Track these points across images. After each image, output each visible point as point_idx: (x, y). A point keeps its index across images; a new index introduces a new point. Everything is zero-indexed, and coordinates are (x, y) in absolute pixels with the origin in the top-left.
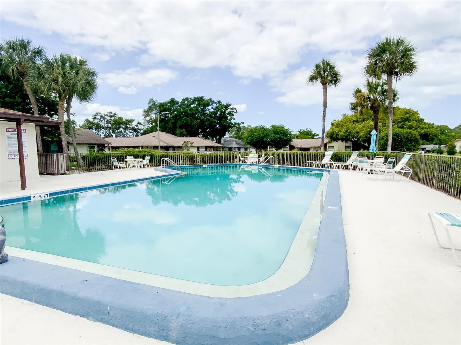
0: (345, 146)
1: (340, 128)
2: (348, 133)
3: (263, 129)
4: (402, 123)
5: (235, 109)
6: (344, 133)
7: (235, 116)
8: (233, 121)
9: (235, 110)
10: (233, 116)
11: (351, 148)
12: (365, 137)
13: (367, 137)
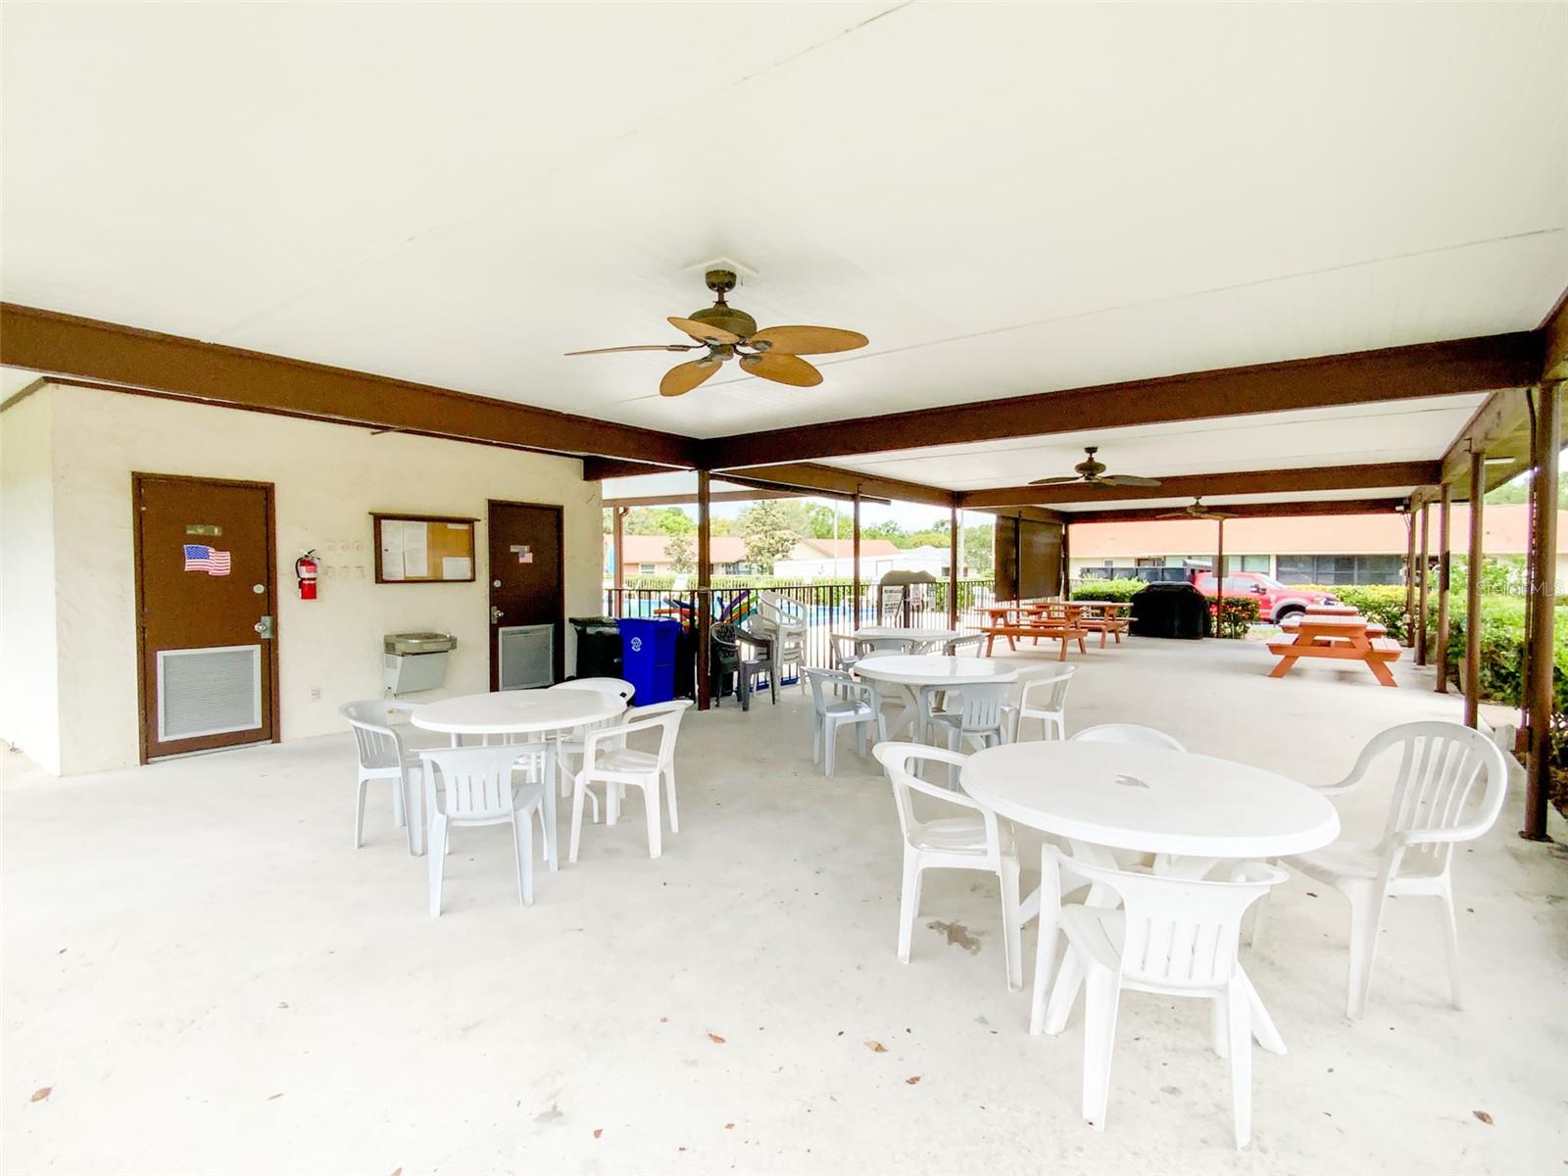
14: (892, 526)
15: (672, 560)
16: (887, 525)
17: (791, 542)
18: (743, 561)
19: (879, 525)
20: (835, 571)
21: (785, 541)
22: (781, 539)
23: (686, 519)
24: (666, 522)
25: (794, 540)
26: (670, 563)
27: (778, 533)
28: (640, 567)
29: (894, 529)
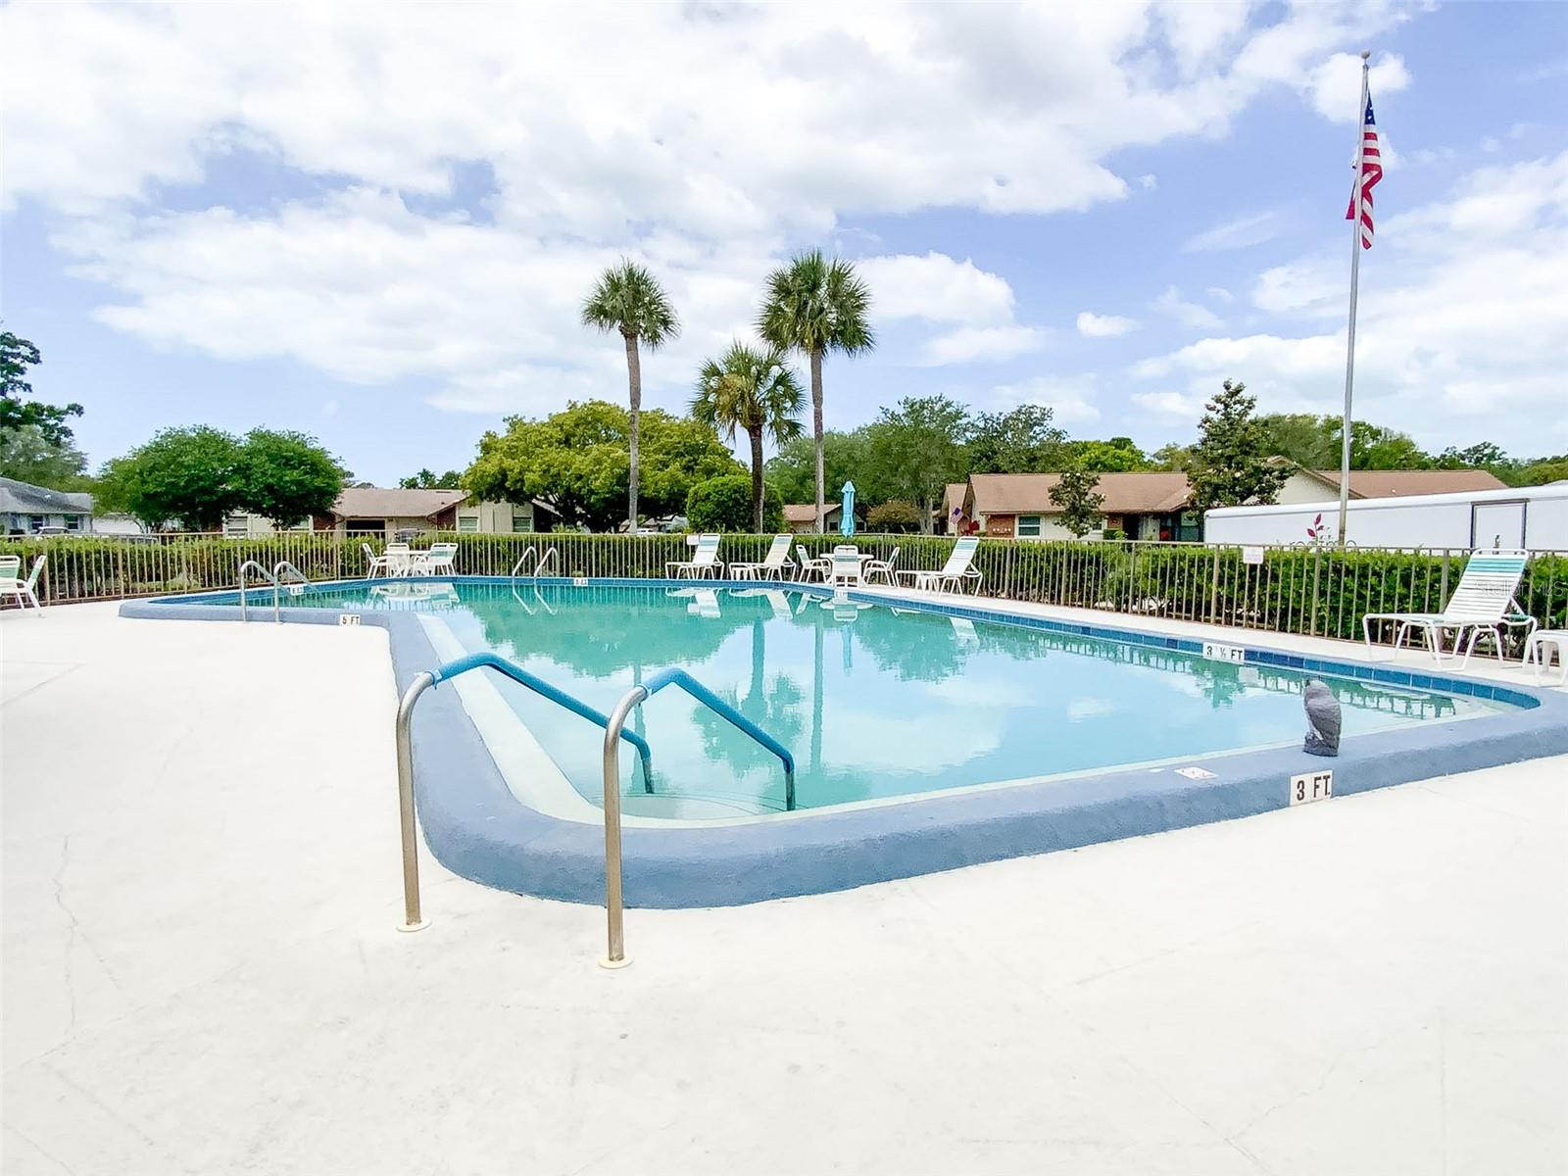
0: (514, 518)
1: (524, 461)
2: (552, 476)
3: (211, 443)
4: (688, 458)
5: (24, 343)
6: (540, 476)
7: (32, 373)
8: (24, 399)
9: (25, 351)
10: (23, 373)
11: (532, 522)
12: (607, 493)
13: (612, 491)
14: (1486, 451)
15: (1062, 508)
16: (1476, 450)
17: (1276, 473)
18: (1185, 509)
19: (1460, 450)
20: (1342, 532)
21: (1265, 473)
22: (1257, 469)
23: (1133, 452)
24: (1103, 458)
25: (1283, 471)
26: (1058, 514)
27: (1251, 460)
28: (1017, 521)
29: (1492, 456)
